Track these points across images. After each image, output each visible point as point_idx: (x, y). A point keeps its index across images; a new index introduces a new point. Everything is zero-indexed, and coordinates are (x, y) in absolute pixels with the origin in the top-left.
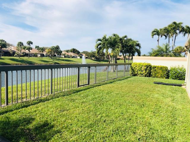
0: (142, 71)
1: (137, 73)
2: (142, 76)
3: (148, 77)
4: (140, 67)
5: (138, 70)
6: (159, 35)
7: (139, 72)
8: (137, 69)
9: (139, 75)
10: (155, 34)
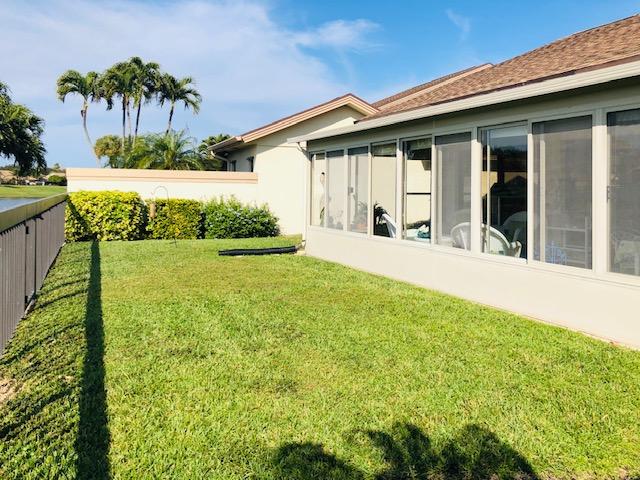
0: (118, 221)
1: (97, 229)
2: (117, 237)
3: (136, 239)
4: (111, 206)
5: (102, 218)
6: (85, 94)
7: (107, 227)
8: (100, 215)
9: (105, 238)
10: (73, 90)
